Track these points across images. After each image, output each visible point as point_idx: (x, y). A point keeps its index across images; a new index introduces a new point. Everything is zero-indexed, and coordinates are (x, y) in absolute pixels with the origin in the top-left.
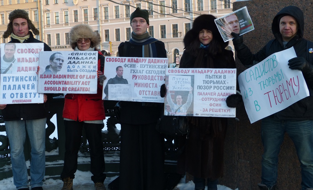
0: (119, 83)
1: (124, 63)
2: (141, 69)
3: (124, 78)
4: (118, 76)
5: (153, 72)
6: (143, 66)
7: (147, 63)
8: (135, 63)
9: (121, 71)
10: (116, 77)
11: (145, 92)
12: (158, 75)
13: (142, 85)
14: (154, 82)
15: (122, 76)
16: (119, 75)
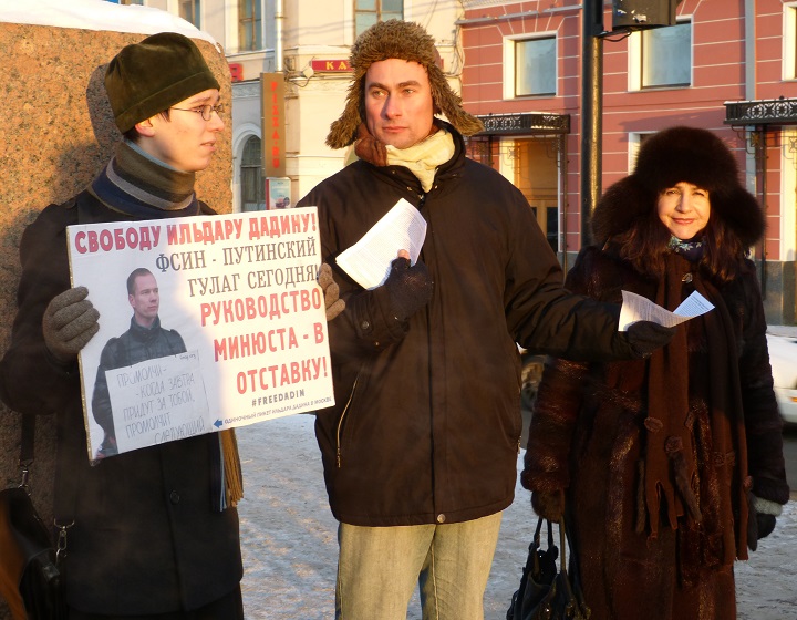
0: (149, 357)
1: (155, 252)
2: (230, 270)
3: (165, 325)
4: (142, 323)
5: (272, 277)
6: (235, 256)
7: (244, 240)
8: (200, 246)
9: (147, 292)
10: (135, 330)
11: (257, 376)
12: (291, 288)
13: (244, 345)
14: (283, 322)
15: (157, 320)
16: (141, 315)
